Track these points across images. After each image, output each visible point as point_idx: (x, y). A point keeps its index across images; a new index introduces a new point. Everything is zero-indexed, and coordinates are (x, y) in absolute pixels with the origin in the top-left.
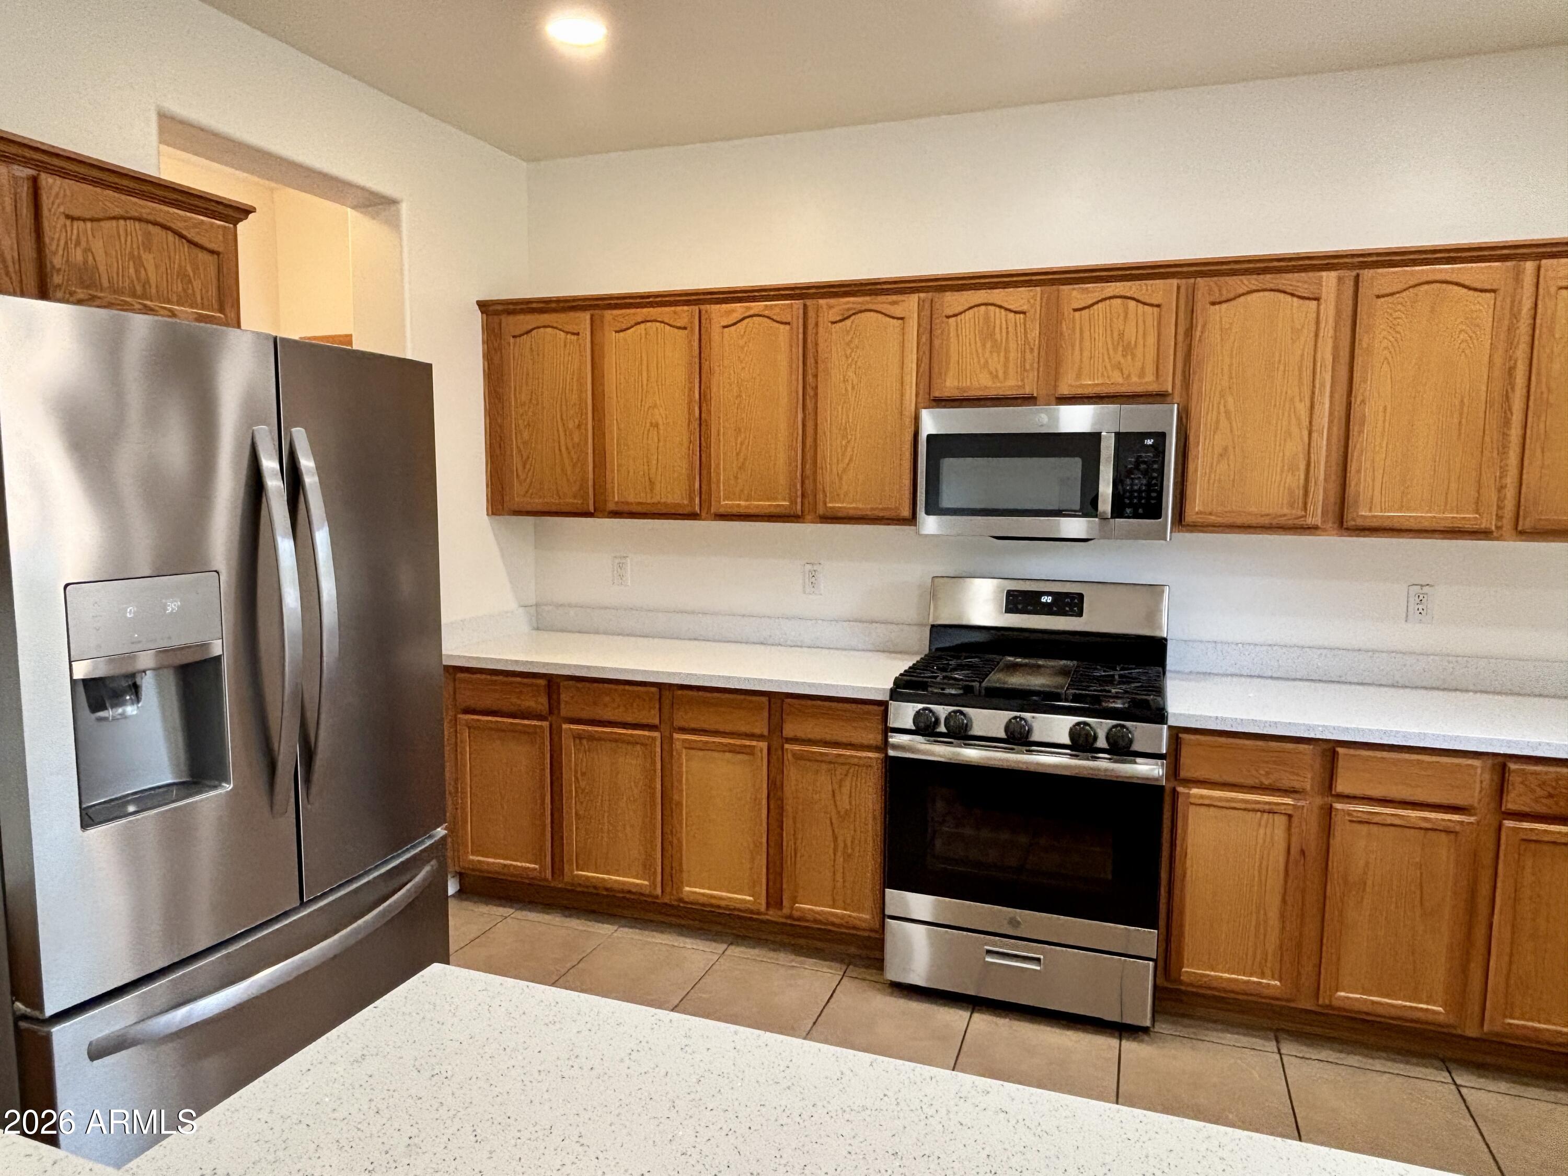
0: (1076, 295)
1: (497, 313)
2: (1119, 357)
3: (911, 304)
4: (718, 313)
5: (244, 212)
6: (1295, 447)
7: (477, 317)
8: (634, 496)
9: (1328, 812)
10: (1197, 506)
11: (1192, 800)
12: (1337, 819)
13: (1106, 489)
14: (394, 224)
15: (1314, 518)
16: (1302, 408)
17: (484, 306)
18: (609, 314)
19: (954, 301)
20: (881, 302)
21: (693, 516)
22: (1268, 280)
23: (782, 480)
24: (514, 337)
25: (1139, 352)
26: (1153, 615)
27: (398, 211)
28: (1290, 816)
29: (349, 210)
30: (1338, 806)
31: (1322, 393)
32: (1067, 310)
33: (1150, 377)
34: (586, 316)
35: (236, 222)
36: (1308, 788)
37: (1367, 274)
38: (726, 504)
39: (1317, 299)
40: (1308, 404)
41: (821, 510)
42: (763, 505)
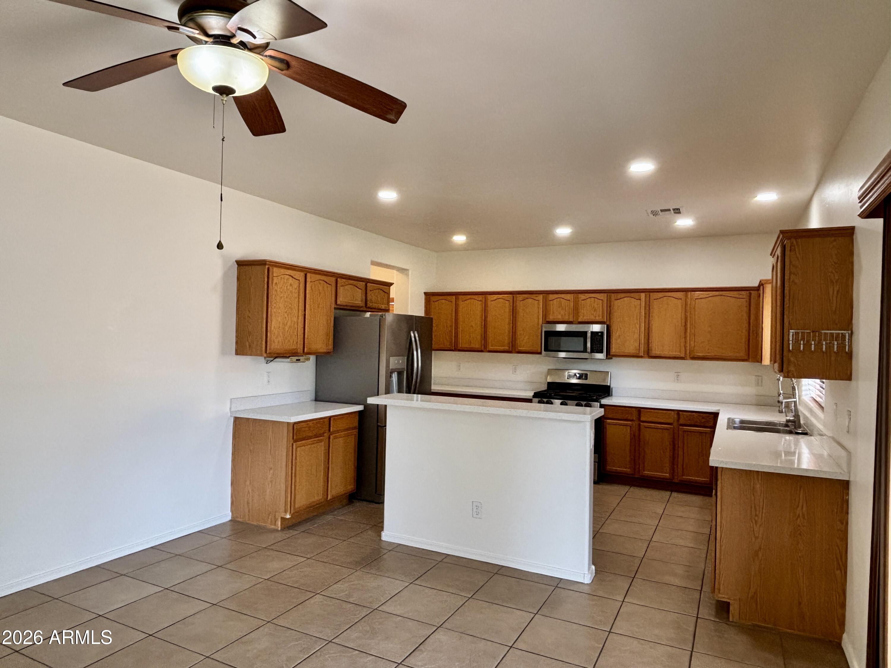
0: (582, 297)
1: (429, 295)
2: (592, 312)
3: (541, 297)
4: (490, 297)
5: (392, 284)
6: (636, 336)
7: (423, 296)
8: (466, 346)
9: (639, 425)
10: (613, 350)
11: (607, 423)
12: (642, 427)
13: (589, 345)
14: (407, 275)
15: (642, 354)
16: (638, 326)
17: (426, 294)
18: (461, 297)
19: (551, 297)
20: (533, 296)
21: (482, 351)
22: (628, 295)
23: (506, 342)
24: (433, 302)
25: (598, 311)
26: (605, 379)
27: (409, 272)
28: (630, 426)
29: (395, 271)
30: (642, 424)
31: (642, 322)
32: (580, 300)
33: (600, 318)
34: (454, 297)
35: (390, 286)
36: (634, 419)
37: (651, 294)
38: (491, 348)
39: (640, 299)
40: (639, 325)
41: (517, 350)
42: (502, 348)
